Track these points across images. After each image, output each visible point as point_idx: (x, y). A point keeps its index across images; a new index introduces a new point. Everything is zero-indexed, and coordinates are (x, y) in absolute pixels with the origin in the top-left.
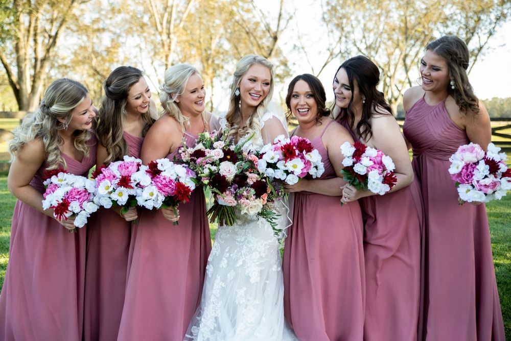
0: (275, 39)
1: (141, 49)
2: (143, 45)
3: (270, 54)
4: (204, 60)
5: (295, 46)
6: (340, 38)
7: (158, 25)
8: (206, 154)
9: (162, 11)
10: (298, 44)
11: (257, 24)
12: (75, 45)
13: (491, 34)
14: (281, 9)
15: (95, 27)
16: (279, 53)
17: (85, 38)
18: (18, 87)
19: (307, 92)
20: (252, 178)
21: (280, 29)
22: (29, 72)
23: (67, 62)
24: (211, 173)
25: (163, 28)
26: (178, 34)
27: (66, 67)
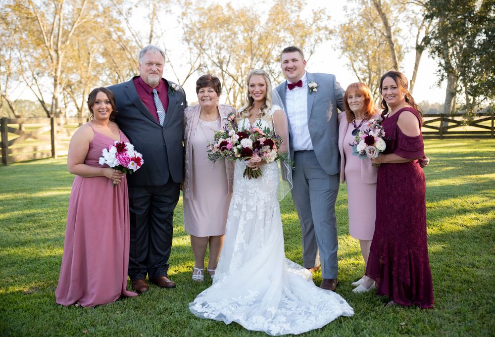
8: (228, 142)
13: (312, 53)
19: (107, 100)
20: (262, 140)
24: (239, 150)
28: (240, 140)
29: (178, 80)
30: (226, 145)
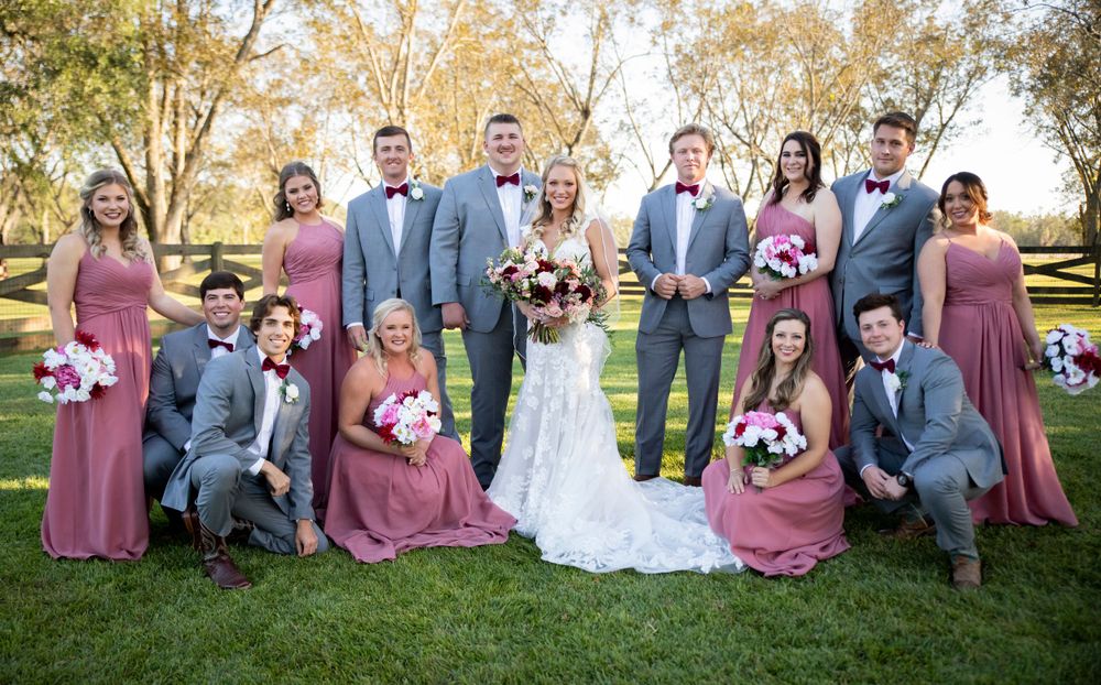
0: (586, 113)
1: (353, 132)
2: (357, 127)
3: (577, 140)
4: (464, 152)
5: (622, 123)
6: (700, 111)
7: (383, 91)
8: (518, 269)
9: (389, 66)
10: (627, 121)
11: (554, 88)
12: (241, 127)
14: (595, 62)
15: (274, 96)
16: (593, 137)
17: (257, 115)
18: (147, 203)
21: (594, 95)
22: (163, 176)
23: (225, 157)
24: (531, 287)
25: (391, 98)
26: (416, 108)
27: (225, 165)
28: (538, 272)
29: (652, 167)
30: (512, 274)
